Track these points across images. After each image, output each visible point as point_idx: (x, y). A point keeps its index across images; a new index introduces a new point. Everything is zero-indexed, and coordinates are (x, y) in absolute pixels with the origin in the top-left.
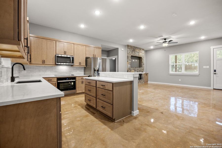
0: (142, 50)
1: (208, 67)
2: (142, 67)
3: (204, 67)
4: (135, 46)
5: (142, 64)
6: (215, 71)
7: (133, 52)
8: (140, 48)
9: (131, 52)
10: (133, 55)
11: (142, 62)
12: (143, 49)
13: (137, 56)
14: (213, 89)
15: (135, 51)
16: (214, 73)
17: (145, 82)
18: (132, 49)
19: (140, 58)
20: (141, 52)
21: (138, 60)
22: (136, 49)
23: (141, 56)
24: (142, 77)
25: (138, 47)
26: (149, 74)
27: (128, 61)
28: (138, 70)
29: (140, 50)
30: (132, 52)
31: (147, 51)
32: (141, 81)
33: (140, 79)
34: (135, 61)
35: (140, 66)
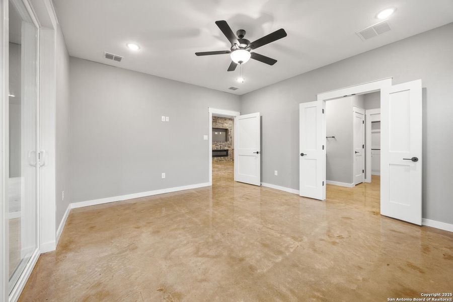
0: (228, 120)
5: (228, 137)
11: (228, 135)
13: (221, 128)
19: (226, 130)
20: (227, 123)
21: (224, 133)
23: (227, 128)
24: (229, 154)
28: (222, 144)
29: (225, 120)
33: (227, 155)
34: (219, 134)
35: (227, 140)
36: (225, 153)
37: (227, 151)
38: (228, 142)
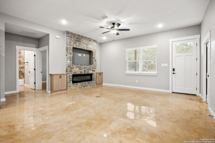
0: (92, 41)
1: (166, 65)
2: (93, 64)
3: (163, 65)
4: (80, 35)
5: (93, 60)
6: (174, 70)
7: (78, 42)
8: (89, 38)
9: (72, 43)
10: (77, 47)
11: (92, 57)
12: (94, 41)
13: (84, 49)
14: (171, 92)
15: (80, 41)
16: (173, 72)
17: (97, 84)
18: (74, 38)
19: (90, 53)
20: (92, 45)
21: (88, 56)
22: (82, 38)
23: (92, 50)
24: (93, 78)
25: (86, 36)
26: (104, 74)
27: (67, 55)
28: (87, 68)
29: (90, 41)
30: (74, 42)
31: (101, 44)
32: (91, 83)
33: (91, 80)
34: (82, 56)
35: (91, 62)
36: (89, 77)
37: (91, 75)
38: (93, 66)
